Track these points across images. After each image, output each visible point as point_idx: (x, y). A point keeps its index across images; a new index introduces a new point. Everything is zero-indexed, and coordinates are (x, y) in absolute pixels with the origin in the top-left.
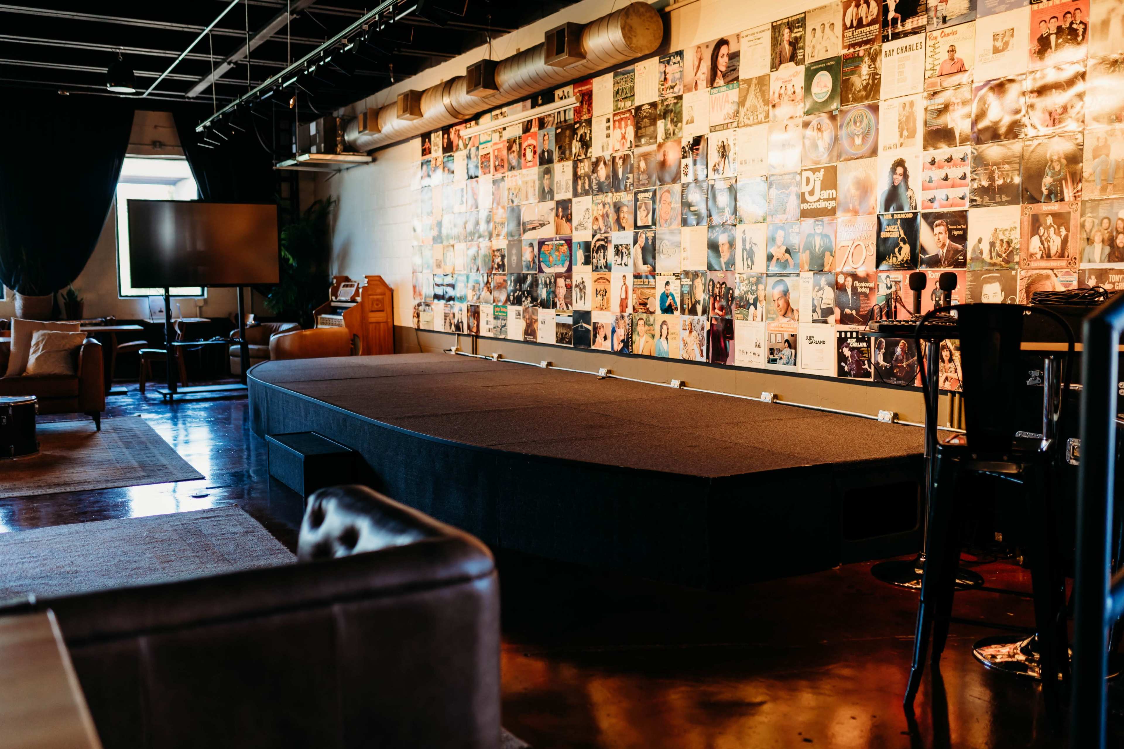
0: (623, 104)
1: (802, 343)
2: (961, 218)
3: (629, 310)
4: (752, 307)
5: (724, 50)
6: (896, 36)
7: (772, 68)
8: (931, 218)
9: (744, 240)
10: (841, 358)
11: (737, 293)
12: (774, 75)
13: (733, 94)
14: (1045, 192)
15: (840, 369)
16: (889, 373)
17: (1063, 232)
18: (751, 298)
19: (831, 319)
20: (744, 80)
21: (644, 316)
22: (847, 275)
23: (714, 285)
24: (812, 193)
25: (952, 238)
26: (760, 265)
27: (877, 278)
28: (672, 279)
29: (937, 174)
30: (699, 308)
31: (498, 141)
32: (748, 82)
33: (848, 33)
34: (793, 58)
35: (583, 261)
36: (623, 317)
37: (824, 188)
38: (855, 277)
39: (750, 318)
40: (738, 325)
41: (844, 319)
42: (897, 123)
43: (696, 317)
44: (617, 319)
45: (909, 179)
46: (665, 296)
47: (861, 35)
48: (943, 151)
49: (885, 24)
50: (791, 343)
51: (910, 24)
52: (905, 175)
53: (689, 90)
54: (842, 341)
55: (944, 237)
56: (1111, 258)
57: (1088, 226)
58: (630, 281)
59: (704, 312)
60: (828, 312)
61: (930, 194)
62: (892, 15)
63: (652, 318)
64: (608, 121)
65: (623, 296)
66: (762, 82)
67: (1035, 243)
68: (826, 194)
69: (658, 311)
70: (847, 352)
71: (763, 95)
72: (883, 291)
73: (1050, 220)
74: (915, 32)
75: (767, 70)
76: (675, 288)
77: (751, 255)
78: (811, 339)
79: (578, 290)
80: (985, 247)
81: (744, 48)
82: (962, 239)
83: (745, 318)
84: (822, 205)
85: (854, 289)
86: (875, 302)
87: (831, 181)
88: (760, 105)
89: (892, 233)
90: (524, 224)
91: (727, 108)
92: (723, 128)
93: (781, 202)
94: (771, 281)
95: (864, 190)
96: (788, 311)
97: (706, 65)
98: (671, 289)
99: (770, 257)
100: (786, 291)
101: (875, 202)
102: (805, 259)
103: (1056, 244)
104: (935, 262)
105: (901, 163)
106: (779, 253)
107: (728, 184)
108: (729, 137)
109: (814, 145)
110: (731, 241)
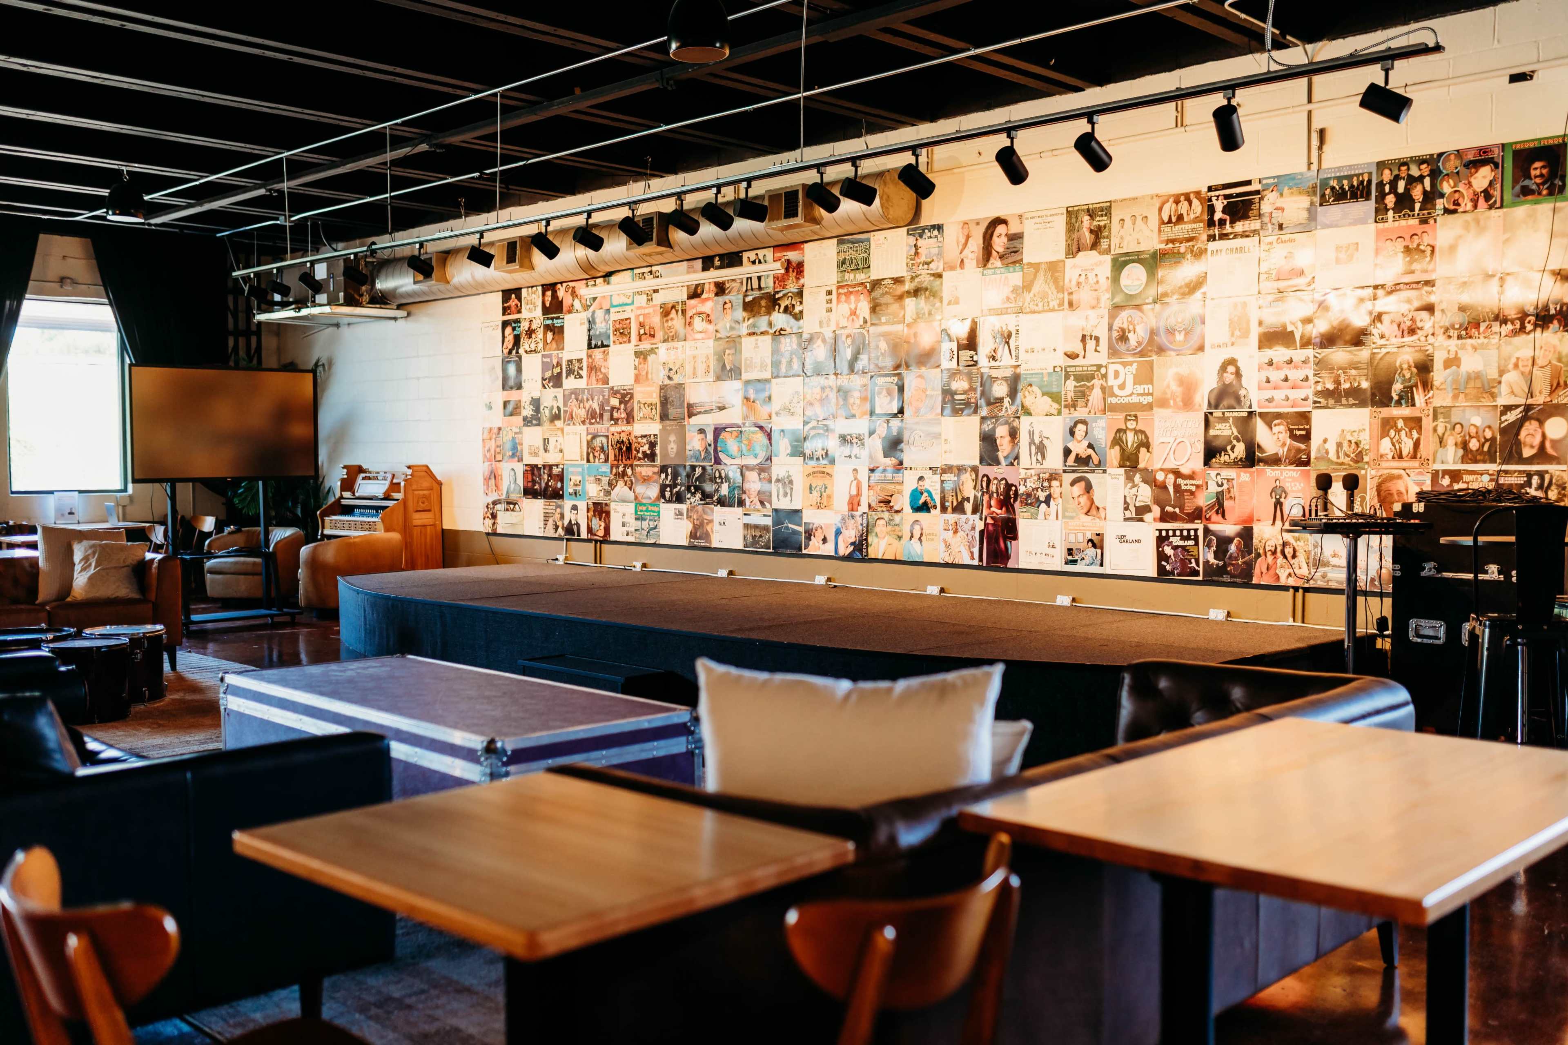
0: (852, 276)
1: (1110, 543)
2: (1305, 417)
3: (864, 508)
4: (1043, 505)
5: (1001, 229)
6: (1224, 236)
7: (1068, 254)
8: (1269, 419)
9: (1031, 434)
10: (1161, 556)
11: (1022, 490)
12: (1070, 262)
13: (1015, 277)
14: (1396, 398)
16: (1221, 571)
17: (1415, 435)
18: (1042, 495)
19: (1148, 517)
20: (1030, 265)
21: (886, 515)
22: (1168, 471)
23: (989, 481)
24: (1122, 387)
25: (1293, 437)
26: (1054, 461)
27: (1205, 476)
28: (928, 474)
29: (1276, 376)
30: (968, 507)
31: (644, 304)
32: (1036, 266)
33: (1167, 229)
34: (1094, 246)
35: (789, 451)
36: (853, 517)
37: (1137, 381)
38: (1177, 474)
39: (1041, 516)
40: (1024, 524)
41: (1165, 517)
42: (1228, 322)
43: (963, 517)
44: (843, 519)
45: (1243, 378)
46: (916, 494)
48: (1280, 353)
49: (1211, 223)
50: (1097, 543)
51: (1240, 227)
52: (1238, 374)
53: (952, 268)
54: (1161, 540)
55: (1285, 437)
56: (1464, 460)
57: (1440, 430)
58: (863, 475)
59: (975, 511)
60: (1142, 510)
61: (1268, 394)
62: (1218, 215)
63: (897, 518)
64: (829, 293)
65: (854, 492)
66: (1054, 269)
67: (1386, 445)
68: (1140, 389)
69: (908, 509)
70: (1168, 551)
71: (1056, 281)
72: (1213, 488)
73: (1400, 424)
74: (1244, 235)
75: (1062, 256)
76: (933, 484)
77: (1041, 449)
78: (1122, 539)
79: (780, 485)
80: (1331, 447)
81: (1029, 229)
83: (1034, 517)
84: (1135, 399)
85: (1177, 487)
86: (1203, 500)
87: (1146, 376)
88: (1052, 291)
89: (1223, 430)
90: (690, 406)
91: (1006, 291)
92: (1001, 312)
93: (1082, 395)
94: (1068, 478)
95: (1188, 387)
96: (1092, 509)
97: (976, 244)
98: (927, 485)
99: (1067, 452)
100: (1089, 488)
101: (1202, 399)
102: (1114, 455)
103: (1407, 446)
104: (1275, 461)
105: (1232, 362)
106: (1079, 448)
107: (1009, 373)
108: (1009, 322)
109: (1123, 337)
110: (1013, 434)
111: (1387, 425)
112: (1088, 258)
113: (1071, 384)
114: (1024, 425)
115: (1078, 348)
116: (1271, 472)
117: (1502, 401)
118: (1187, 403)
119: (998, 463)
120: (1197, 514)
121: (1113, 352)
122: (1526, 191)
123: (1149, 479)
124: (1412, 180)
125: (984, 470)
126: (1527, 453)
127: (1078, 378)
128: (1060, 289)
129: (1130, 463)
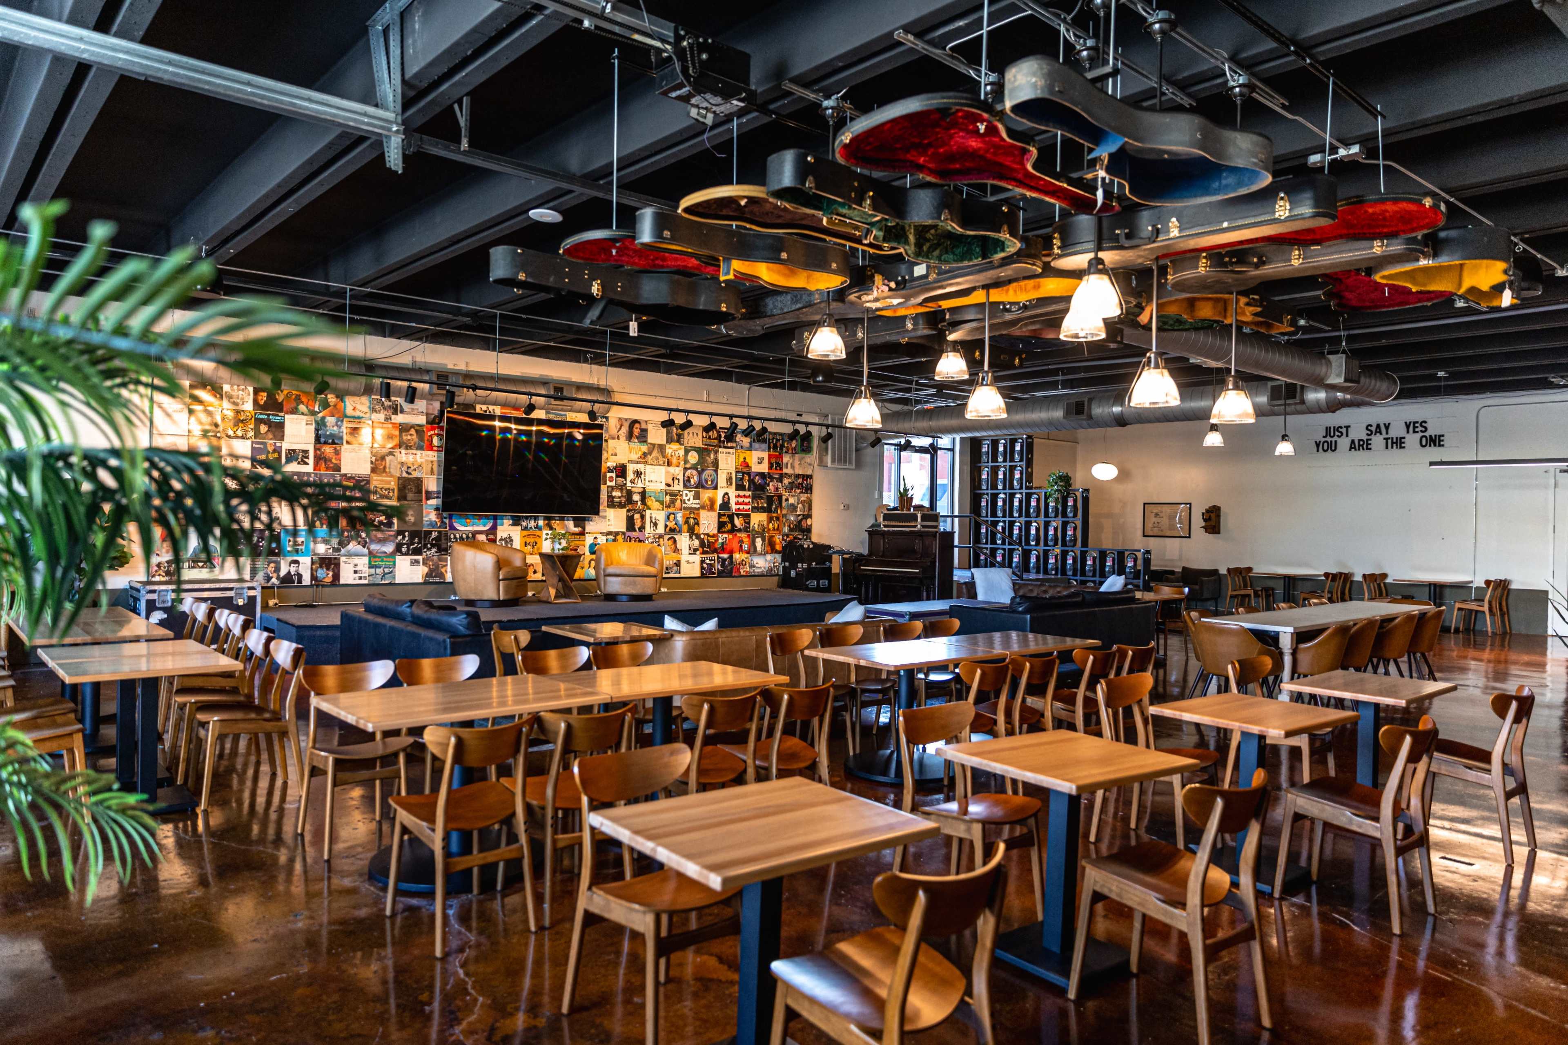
1: (683, 564)
2: (748, 515)
5: (637, 425)
6: (724, 447)
7: (667, 441)
9: (651, 517)
10: (702, 568)
12: (668, 446)
13: (644, 448)
14: (773, 510)
15: (702, 573)
16: (723, 571)
17: (778, 523)
19: (698, 551)
22: (704, 533)
23: (631, 538)
25: (745, 522)
26: (661, 530)
29: (740, 499)
32: (654, 445)
33: (706, 439)
34: (678, 441)
35: (511, 523)
38: (708, 535)
41: (704, 553)
42: (725, 479)
45: (730, 500)
46: (592, 544)
47: (710, 441)
48: (741, 492)
49: (720, 441)
50: (678, 564)
51: (730, 444)
52: (729, 497)
53: (613, 438)
54: (702, 562)
55: (742, 521)
56: (789, 531)
57: (785, 521)
60: (695, 550)
62: (722, 439)
66: (661, 448)
67: (771, 525)
68: (695, 501)
69: (588, 552)
70: (705, 566)
71: (662, 452)
73: (774, 519)
75: (664, 442)
77: (655, 524)
78: (688, 562)
79: (503, 542)
81: (650, 428)
82: (749, 522)
85: (708, 540)
86: (718, 545)
87: (697, 496)
88: (661, 458)
90: (428, 493)
91: (640, 454)
92: (637, 462)
93: (673, 502)
94: (666, 537)
95: (713, 501)
96: (676, 550)
97: (625, 430)
98: (599, 540)
99: (666, 526)
100: (675, 541)
101: (717, 506)
102: (685, 527)
103: (776, 527)
104: (739, 530)
105: (726, 493)
106: (671, 524)
107: (641, 490)
108: (640, 467)
109: (689, 480)
110: (643, 517)
111: (771, 518)
112: (675, 446)
113: (668, 497)
114: (648, 513)
115: (671, 482)
117: (798, 513)
118: (712, 508)
119: (635, 529)
120: (715, 551)
121: (685, 486)
122: (803, 450)
123: (698, 536)
124: (778, 440)
126: (803, 529)
127: (671, 495)
128: (664, 457)
129: (691, 531)
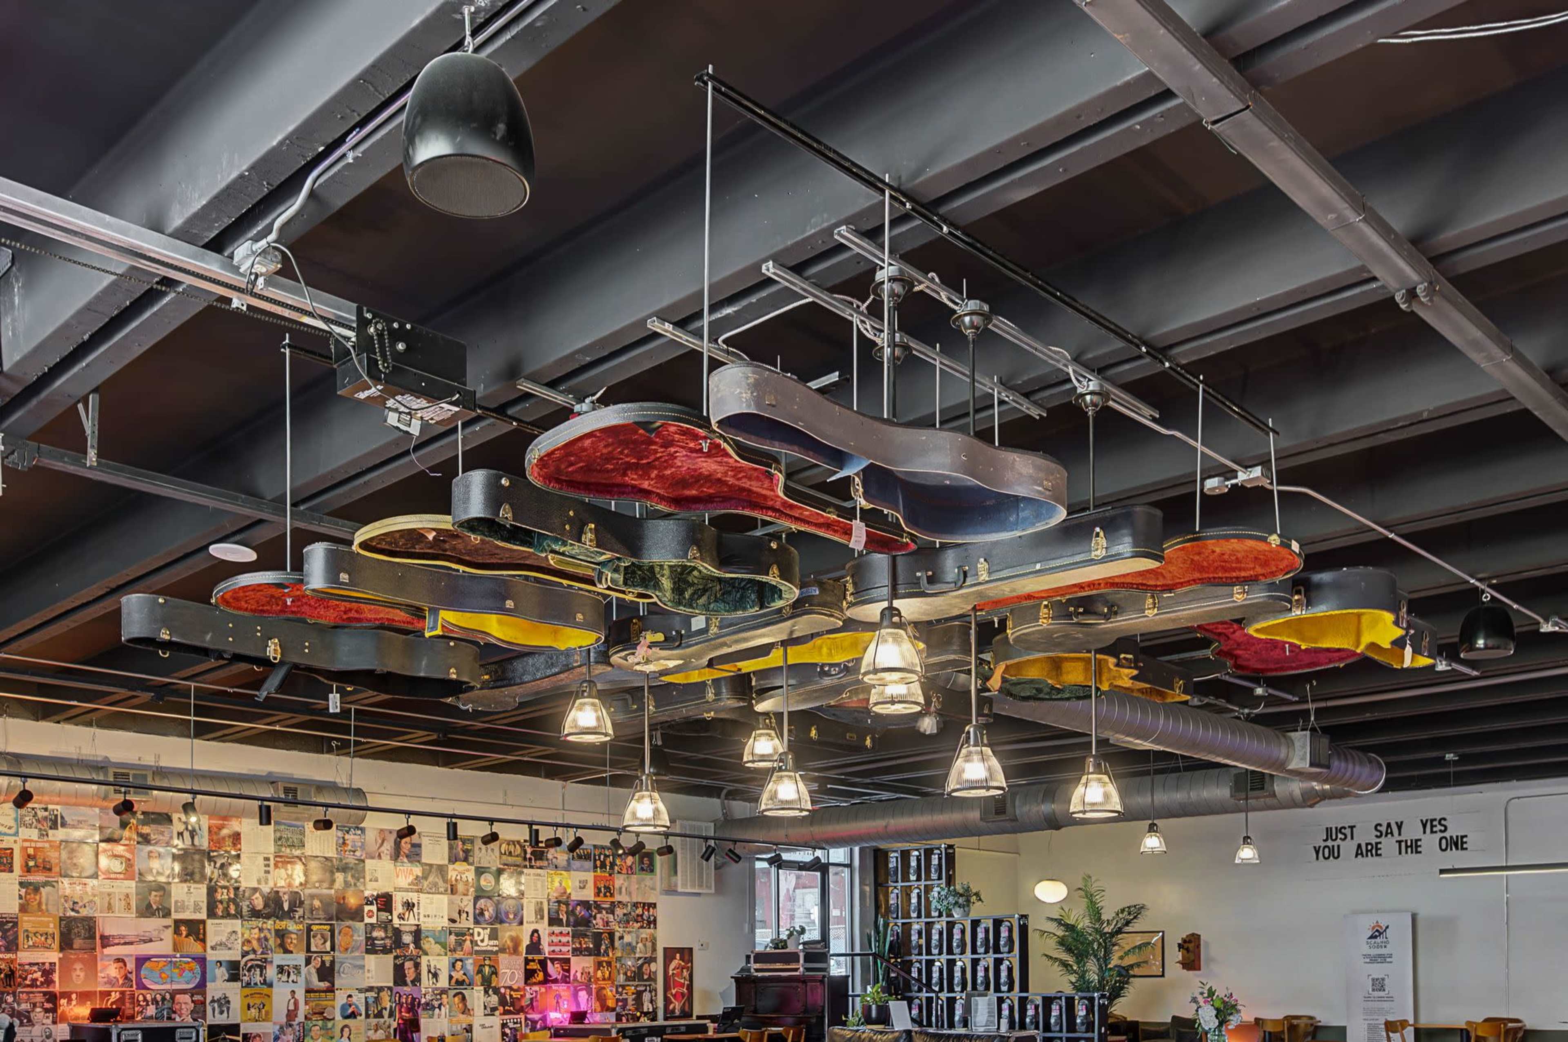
0: (288, 850)
1: (476, 1029)
2: (568, 961)
3: (301, 1018)
4: (437, 1010)
6: (532, 867)
7: (450, 861)
8: (553, 960)
9: (429, 966)
10: (504, 1035)
11: (423, 1001)
12: (451, 867)
13: (418, 871)
14: (602, 952)
17: (608, 969)
18: (436, 1004)
19: (497, 1013)
20: (426, 864)
21: (320, 1023)
22: (505, 987)
23: (400, 996)
24: (482, 941)
25: (563, 970)
26: (443, 982)
27: (525, 990)
28: (355, 993)
29: (555, 939)
30: (386, 1013)
32: (431, 865)
33: (504, 857)
34: (466, 860)
36: (291, 1026)
37: (490, 939)
38: (511, 988)
39: (436, 1016)
40: (423, 1022)
41: (506, 1012)
42: (534, 910)
43: (382, 1020)
44: (281, 1028)
45: (541, 941)
46: (344, 1006)
47: (510, 860)
48: (557, 929)
49: (525, 859)
50: (469, 1030)
51: (539, 863)
52: (539, 937)
53: (373, 858)
54: (504, 1025)
55: (560, 969)
57: (618, 967)
58: (300, 995)
59: (391, 1015)
60: (494, 1009)
61: (552, 948)
62: (528, 856)
63: (330, 1024)
64: (267, 859)
65: (292, 1007)
66: (442, 870)
67: (599, 974)
68: (492, 943)
69: (338, 1017)
70: (508, 1031)
71: (443, 877)
72: (528, 996)
74: (541, 868)
75: (446, 862)
76: (359, 1000)
77: (435, 976)
78: (483, 1026)
79: (216, 1005)
80: (579, 975)
81: (425, 843)
82: (568, 971)
83: (432, 1017)
84: (489, 948)
85: (511, 996)
86: (525, 1002)
87: (493, 936)
88: (441, 883)
89: (533, 966)
90: (102, 937)
91: (411, 878)
92: (407, 890)
93: (460, 944)
94: (452, 993)
95: (516, 942)
96: (466, 1011)
97: (388, 846)
98: (354, 1000)
99: (451, 977)
100: (464, 998)
101: (523, 948)
102: (478, 979)
103: (607, 975)
104: (556, 981)
105: (536, 931)
106: (458, 975)
107: (414, 928)
108: (413, 897)
109: (482, 914)
110: (417, 966)
111: (599, 965)
112: (460, 866)
113: (453, 938)
114: (424, 960)
115: (456, 916)
116: (554, 986)
117: (637, 955)
118: (515, 950)
119: (406, 984)
120: (521, 1010)
121: (477, 922)
122: (642, 869)
123: (496, 991)
124: (606, 856)
125: (397, 989)
126: (646, 977)
127: (457, 935)
128: (445, 881)
129: (487, 984)
